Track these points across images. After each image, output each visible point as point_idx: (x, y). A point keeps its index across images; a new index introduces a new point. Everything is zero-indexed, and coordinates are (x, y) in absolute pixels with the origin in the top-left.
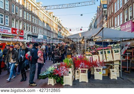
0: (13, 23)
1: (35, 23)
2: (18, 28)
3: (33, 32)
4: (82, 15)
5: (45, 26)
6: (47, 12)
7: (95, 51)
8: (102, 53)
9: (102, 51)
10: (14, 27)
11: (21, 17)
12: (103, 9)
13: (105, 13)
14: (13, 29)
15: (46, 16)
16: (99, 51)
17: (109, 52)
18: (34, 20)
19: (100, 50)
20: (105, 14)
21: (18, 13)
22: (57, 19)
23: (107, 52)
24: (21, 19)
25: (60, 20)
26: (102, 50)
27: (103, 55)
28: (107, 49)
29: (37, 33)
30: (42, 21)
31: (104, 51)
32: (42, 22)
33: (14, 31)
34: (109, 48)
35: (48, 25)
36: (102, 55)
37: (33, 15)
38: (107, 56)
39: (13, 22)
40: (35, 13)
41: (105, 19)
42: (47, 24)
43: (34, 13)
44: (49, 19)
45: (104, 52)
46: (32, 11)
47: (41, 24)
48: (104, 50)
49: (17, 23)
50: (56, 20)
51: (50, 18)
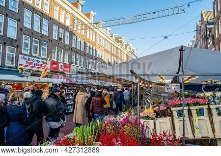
0: (53, 54)
1: (91, 54)
2: (62, 61)
3: (87, 67)
4: (166, 38)
5: (108, 57)
6: (112, 37)
7: (165, 108)
8: (180, 114)
9: (181, 108)
10: (56, 60)
11: (68, 44)
12: (206, 27)
13: (210, 32)
14: (53, 63)
15: (109, 42)
16: (173, 109)
17: (200, 113)
18: (90, 48)
19: (176, 106)
20: (210, 34)
21: (63, 38)
22: (128, 46)
23: (194, 113)
24: (68, 48)
25: (134, 49)
26: (181, 105)
27: (184, 120)
28: (195, 104)
30: (103, 50)
31: (186, 108)
32: (103, 52)
33: (54, 66)
34: (201, 101)
36: (181, 119)
38: (196, 124)
39: (55, 52)
40: (91, 39)
41: (211, 43)
43: (89, 38)
45: (186, 112)
46: (86, 35)
47: (100, 56)
48: (188, 105)
49: (61, 54)
50: (128, 48)
51: (117, 46)
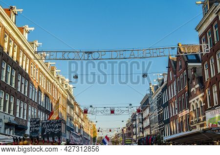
1: (23, 93)
3: (18, 116)
5: (42, 99)
12: (186, 65)
13: (195, 71)
18: (22, 83)
20: (195, 75)
22: (65, 82)
29: (25, 119)
30: (37, 87)
32: (37, 91)
35: (48, 98)
37: (20, 71)
40: (24, 68)
41: (198, 86)
42: (46, 96)
43: (22, 66)
44: (51, 82)
46: (18, 62)
47: (33, 96)
50: (63, 86)
51: (53, 81)
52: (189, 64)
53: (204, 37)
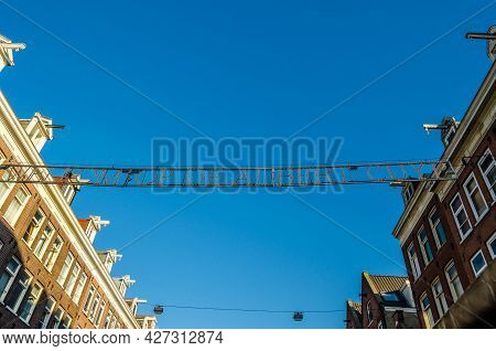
13: (401, 320)
52: (387, 309)
53: (412, 245)
